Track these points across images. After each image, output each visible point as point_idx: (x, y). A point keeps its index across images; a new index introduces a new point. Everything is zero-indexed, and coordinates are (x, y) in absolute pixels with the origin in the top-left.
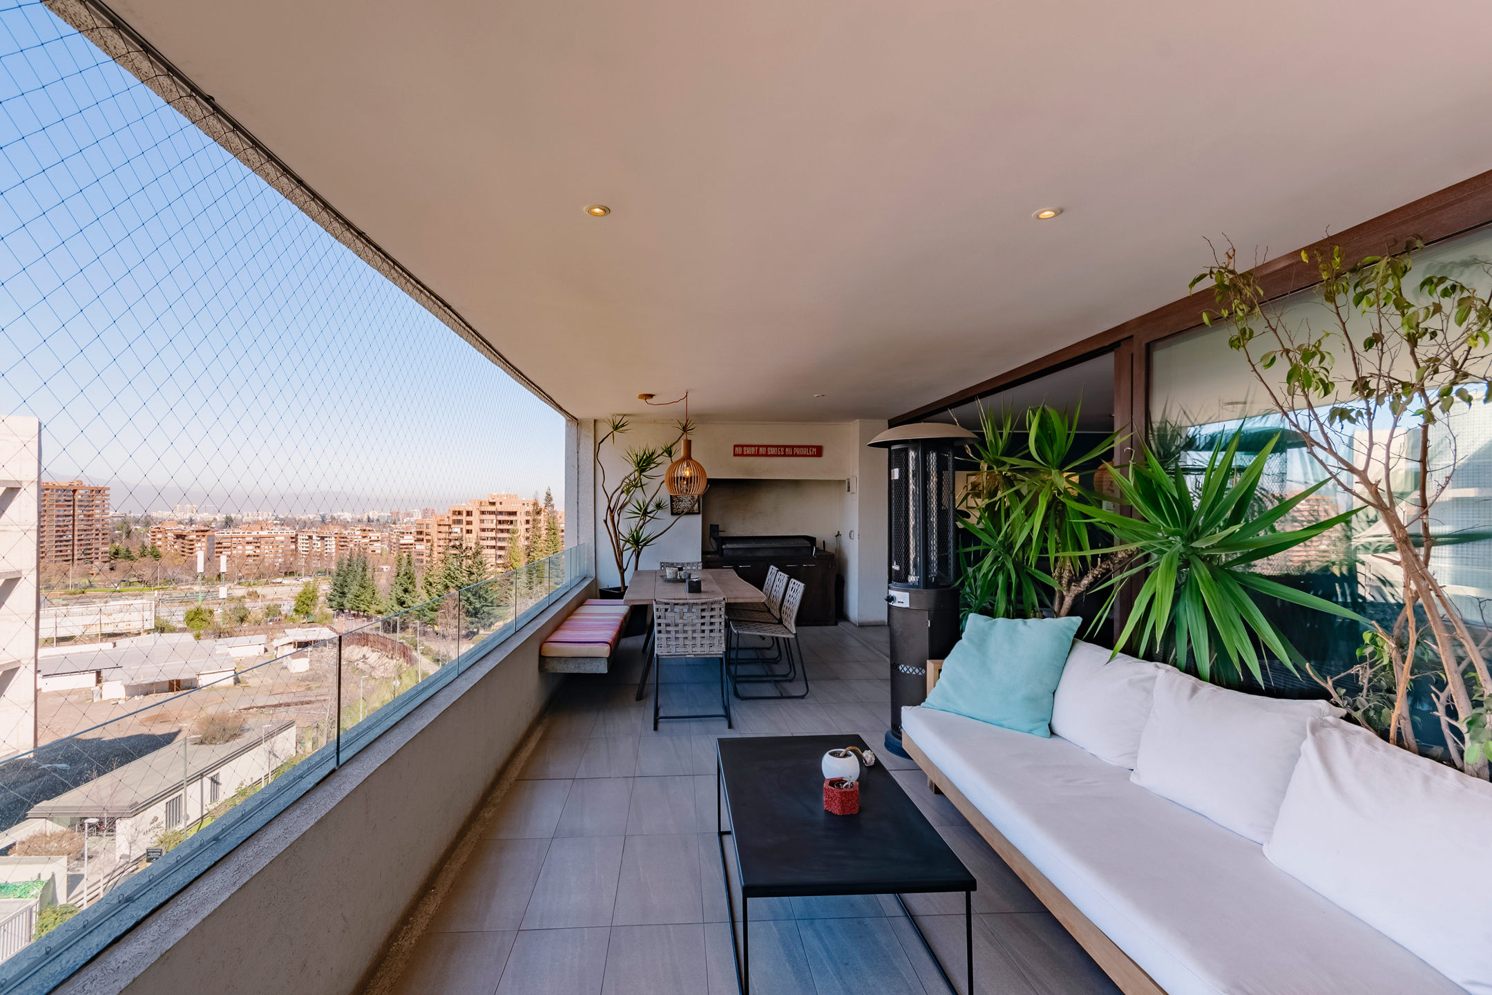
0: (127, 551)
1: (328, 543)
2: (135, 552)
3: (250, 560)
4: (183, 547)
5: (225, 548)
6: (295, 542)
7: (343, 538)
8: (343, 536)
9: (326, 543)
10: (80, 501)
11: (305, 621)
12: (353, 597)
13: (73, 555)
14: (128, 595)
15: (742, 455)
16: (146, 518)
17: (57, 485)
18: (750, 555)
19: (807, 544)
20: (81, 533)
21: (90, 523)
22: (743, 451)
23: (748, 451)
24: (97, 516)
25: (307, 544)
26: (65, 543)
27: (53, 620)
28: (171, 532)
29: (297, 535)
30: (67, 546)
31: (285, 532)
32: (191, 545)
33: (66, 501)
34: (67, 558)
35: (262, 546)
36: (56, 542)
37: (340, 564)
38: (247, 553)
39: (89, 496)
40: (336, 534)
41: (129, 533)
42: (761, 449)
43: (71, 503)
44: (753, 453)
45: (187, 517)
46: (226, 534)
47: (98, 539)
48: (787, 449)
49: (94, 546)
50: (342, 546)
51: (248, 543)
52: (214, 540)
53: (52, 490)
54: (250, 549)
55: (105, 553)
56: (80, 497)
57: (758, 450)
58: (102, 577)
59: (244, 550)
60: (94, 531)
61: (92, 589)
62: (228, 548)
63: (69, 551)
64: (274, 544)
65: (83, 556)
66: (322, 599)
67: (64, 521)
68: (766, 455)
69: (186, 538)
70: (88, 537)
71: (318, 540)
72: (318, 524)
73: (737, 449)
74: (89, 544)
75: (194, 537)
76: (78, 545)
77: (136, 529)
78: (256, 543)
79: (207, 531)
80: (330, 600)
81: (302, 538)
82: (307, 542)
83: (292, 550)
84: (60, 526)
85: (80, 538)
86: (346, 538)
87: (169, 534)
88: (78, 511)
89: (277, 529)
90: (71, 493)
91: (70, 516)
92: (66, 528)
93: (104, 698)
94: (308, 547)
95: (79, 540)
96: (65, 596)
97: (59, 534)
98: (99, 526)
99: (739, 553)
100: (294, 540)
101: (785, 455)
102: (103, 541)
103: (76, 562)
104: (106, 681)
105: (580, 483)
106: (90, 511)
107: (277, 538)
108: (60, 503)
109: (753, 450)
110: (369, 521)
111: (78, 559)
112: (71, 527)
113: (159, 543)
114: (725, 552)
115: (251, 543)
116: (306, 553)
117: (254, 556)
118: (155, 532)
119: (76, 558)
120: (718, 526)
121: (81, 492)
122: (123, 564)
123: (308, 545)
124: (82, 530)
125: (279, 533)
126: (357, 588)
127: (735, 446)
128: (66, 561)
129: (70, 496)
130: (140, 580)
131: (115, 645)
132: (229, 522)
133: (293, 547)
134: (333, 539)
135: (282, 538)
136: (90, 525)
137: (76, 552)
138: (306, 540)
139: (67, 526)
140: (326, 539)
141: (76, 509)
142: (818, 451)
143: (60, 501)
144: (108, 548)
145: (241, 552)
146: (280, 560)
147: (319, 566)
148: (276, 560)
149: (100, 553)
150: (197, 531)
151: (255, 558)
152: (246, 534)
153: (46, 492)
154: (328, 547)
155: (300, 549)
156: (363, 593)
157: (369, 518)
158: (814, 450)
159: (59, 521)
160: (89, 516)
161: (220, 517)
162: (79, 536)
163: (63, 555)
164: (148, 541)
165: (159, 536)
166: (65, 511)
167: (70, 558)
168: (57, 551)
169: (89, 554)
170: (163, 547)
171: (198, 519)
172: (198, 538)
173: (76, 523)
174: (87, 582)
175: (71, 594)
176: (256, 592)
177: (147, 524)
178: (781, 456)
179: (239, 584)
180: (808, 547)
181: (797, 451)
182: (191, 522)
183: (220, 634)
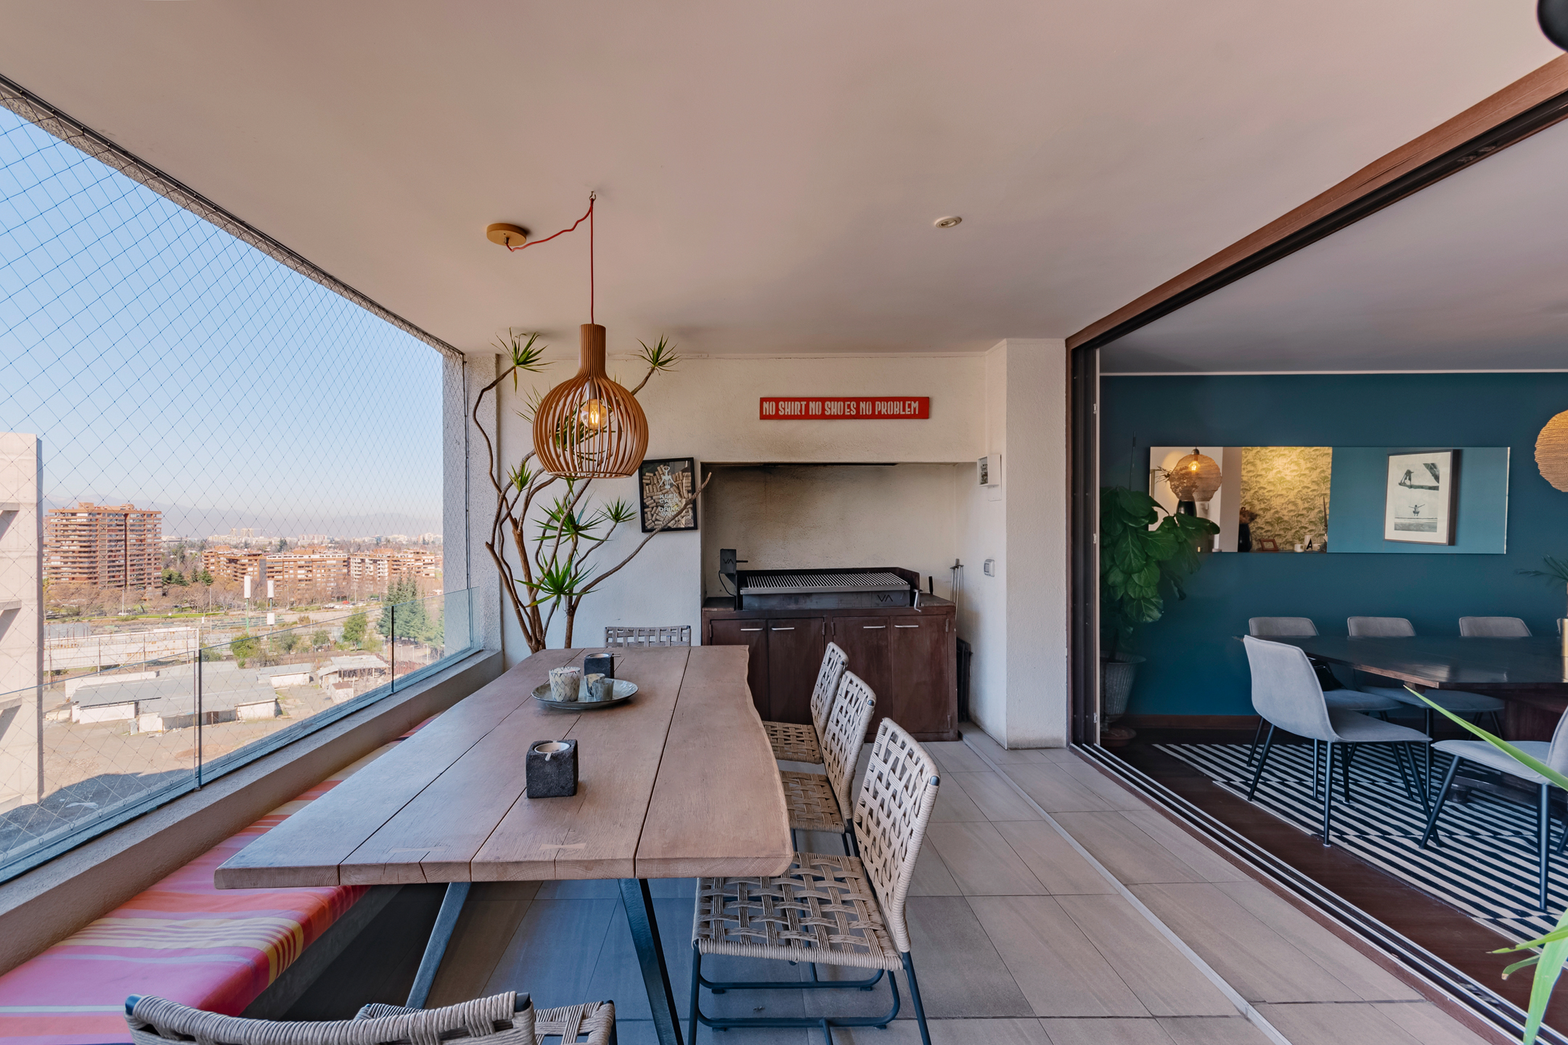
0: (180, 576)
1: (381, 566)
2: (188, 577)
3: (303, 585)
4: (236, 572)
5: (277, 572)
6: (346, 566)
7: (396, 561)
8: (395, 559)
9: (379, 567)
10: (132, 525)
11: (354, 648)
12: (403, 623)
13: (126, 581)
14: (180, 621)
15: (777, 417)
16: (202, 542)
17: (109, 509)
18: (793, 606)
19: (904, 585)
20: (133, 558)
21: (142, 547)
22: (777, 409)
23: (787, 409)
24: (149, 541)
25: (359, 567)
26: (117, 568)
27: (97, 648)
28: (224, 557)
29: (349, 558)
30: (119, 571)
31: (337, 555)
32: (243, 569)
33: (118, 525)
34: (119, 584)
35: (314, 570)
36: (109, 567)
37: (390, 588)
38: (299, 577)
39: (141, 520)
40: (389, 557)
41: (183, 557)
42: (812, 405)
43: (123, 527)
44: (797, 412)
45: (243, 541)
46: (277, 558)
47: (150, 564)
48: (862, 405)
49: (146, 571)
50: (395, 569)
51: (300, 567)
52: (265, 564)
53: (104, 514)
54: (301, 574)
55: (158, 578)
56: (131, 521)
57: (807, 406)
58: (154, 603)
59: (296, 575)
60: (146, 556)
61: (145, 615)
62: (280, 572)
63: (121, 577)
64: (326, 568)
65: (135, 582)
66: (372, 625)
67: (116, 545)
68: (823, 416)
69: (238, 562)
70: (141, 562)
71: (371, 564)
72: (372, 547)
73: (766, 405)
74: (142, 569)
75: (247, 561)
76: (131, 571)
77: (191, 554)
78: (308, 567)
79: (259, 555)
80: (381, 626)
81: (355, 561)
82: (359, 565)
83: (344, 574)
84: (112, 551)
85: (133, 563)
86: (399, 561)
87: (222, 559)
88: (130, 536)
89: (330, 553)
90: (123, 517)
91: (122, 540)
92: (118, 553)
93: (141, 731)
94: (360, 571)
95: (132, 565)
96: (116, 623)
97: (111, 559)
98: (150, 550)
99: (773, 603)
100: (346, 564)
101: (858, 416)
102: (156, 566)
103: (129, 588)
104: (143, 712)
105: (472, 474)
106: (142, 535)
107: (328, 562)
108: (111, 528)
109: (796, 408)
110: (424, 544)
111: (131, 585)
112: (123, 552)
113: (212, 568)
114: (746, 601)
115: (303, 567)
116: (358, 577)
117: (306, 580)
118: (207, 557)
119: (128, 583)
120: (734, 551)
121: (132, 516)
122: (175, 589)
123: (360, 569)
124: (134, 555)
125: (331, 557)
126: (407, 613)
127: (763, 400)
128: (118, 586)
129: (122, 520)
130: (192, 606)
131: (158, 674)
132: (283, 545)
133: (345, 570)
134: (386, 562)
135: (334, 562)
136: (143, 550)
137: (128, 578)
138: (359, 563)
139: (120, 551)
140: (378, 562)
141: (128, 533)
142: (923, 408)
143: (111, 525)
144: (160, 573)
145: (292, 576)
146: (332, 584)
147: (372, 590)
148: (328, 585)
149: (153, 579)
150: (249, 556)
151: (308, 582)
152: (298, 557)
153: (98, 516)
154: (381, 570)
155: (352, 572)
156: (413, 619)
157: (424, 540)
158: (915, 405)
159: (111, 546)
160: (141, 541)
161: (276, 541)
162: (131, 561)
163: (116, 581)
164: (201, 567)
165: (213, 560)
166: (117, 535)
167: (123, 583)
168: (110, 577)
169: (142, 579)
170: (216, 571)
171: (254, 543)
172: (250, 563)
173: (128, 548)
174: (140, 607)
175: (123, 620)
176: (308, 617)
177: (202, 548)
178: (851, 417)
179: (291, 609)
180: (904, 592)
181: (882, 407)
182: (247, 545)
183: (266, 662)
